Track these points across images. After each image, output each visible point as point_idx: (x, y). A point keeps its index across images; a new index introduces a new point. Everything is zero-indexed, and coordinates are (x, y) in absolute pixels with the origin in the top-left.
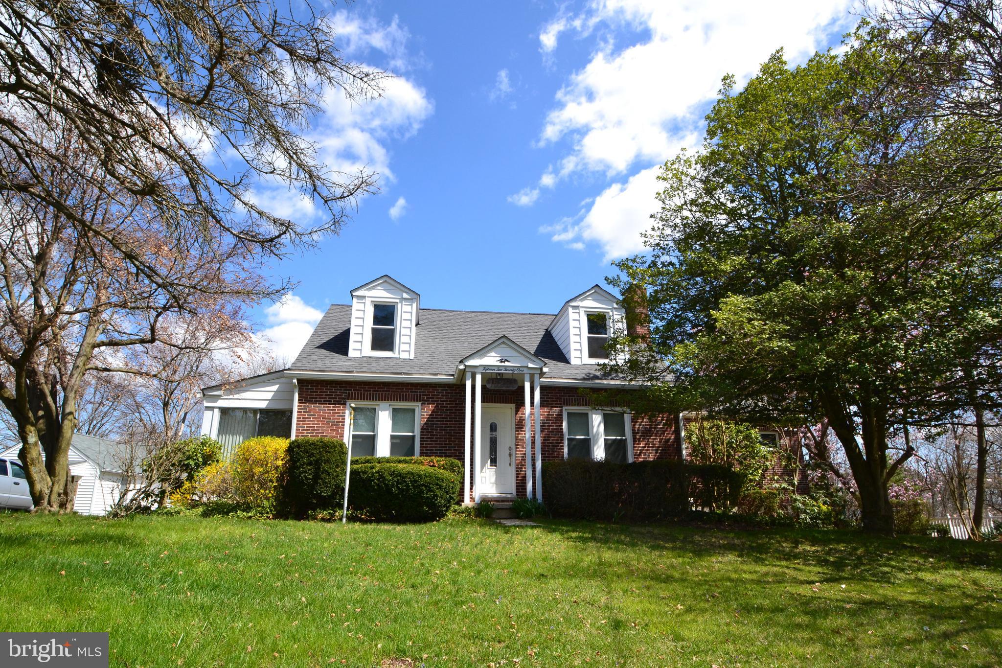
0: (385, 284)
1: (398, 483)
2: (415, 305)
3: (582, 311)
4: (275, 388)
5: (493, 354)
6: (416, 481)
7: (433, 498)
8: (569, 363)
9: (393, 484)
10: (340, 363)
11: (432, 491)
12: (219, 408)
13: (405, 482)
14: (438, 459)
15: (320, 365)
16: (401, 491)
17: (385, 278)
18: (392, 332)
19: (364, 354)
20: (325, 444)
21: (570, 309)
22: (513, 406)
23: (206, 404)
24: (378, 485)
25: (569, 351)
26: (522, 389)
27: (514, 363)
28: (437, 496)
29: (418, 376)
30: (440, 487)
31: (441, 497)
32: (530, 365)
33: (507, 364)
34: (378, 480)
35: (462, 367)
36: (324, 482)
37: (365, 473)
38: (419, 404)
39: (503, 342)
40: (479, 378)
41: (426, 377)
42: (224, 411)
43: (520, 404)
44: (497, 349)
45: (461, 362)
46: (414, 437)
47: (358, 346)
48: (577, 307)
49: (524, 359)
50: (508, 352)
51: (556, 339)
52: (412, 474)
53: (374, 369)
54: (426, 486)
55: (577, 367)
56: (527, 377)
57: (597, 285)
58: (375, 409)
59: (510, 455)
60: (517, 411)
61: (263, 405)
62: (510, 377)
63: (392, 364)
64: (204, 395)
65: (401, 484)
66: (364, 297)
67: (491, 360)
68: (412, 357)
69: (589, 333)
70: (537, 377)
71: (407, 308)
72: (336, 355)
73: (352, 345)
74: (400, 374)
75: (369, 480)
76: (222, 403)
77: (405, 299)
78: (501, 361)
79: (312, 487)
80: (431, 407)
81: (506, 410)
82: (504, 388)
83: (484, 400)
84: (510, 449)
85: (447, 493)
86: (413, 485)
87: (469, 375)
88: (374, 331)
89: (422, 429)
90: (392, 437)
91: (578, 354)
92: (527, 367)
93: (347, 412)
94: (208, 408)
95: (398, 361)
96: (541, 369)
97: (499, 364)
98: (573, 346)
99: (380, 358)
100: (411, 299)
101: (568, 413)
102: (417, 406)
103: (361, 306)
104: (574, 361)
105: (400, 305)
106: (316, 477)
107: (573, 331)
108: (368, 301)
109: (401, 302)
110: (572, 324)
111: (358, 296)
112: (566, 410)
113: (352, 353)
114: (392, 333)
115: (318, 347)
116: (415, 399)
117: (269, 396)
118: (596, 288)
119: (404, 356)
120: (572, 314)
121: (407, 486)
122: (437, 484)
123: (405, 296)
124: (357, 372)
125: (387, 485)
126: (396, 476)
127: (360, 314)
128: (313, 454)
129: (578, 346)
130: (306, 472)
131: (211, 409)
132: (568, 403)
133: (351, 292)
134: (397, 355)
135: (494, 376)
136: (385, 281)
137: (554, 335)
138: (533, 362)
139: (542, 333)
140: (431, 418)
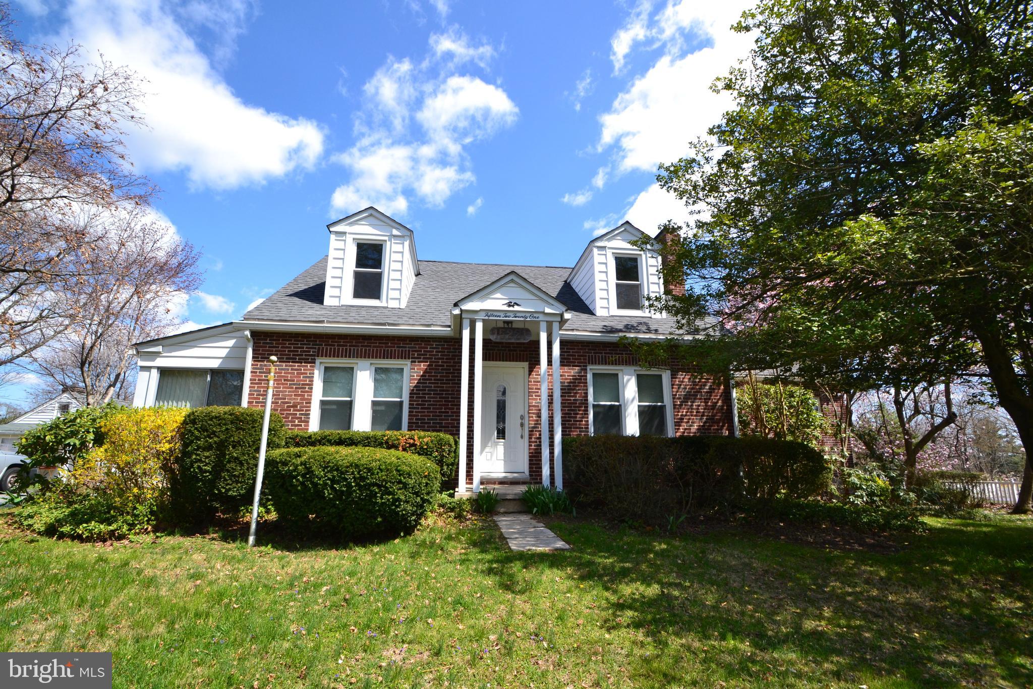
0: (371, 218)
1: (333, 481)
2: (407, 243)
3: (609, 253)
4: (231, 343)
5: (498, 295)
6: (363, 478)
7: (393, 504)
8: (593, 314)
9: (325, 484)
10: (310, 312)
11: (389, 493)
12: (158, 368)
13: (346, 479)
14: (422, 433)
15: (284, 314)
16: (339, 494)
17: (371, 211)
18: (379, 276)
19: (343, 302)
20: (237, 418)
21: (595, 250)
22: (526, 365)
23: (141, 363)
24: (302, 484)
25: (594, 300)
26: (537, 343)
27: (527, 306)
28: (399, 500)
29: (405, 328)
30: (405, 486)
31: (407, 502)
32: (548, 310)
33: (516, 308)
34: (304, 476)
35: (457, 312)
36: (232, 476)
37: (285, 464)
38: (408, 362)
39: (512, 281)
40: (479, 327)
41: (417, 329)
42: (164, 372)
43: (534, 362)
44: (504, 289)
45: (456, 305)
46: (401, 403)
47: (336, 292)
48: (604, 248)
49: (539, 302)
50: (517, 293)
51: (577, 290)
52: (357, 466)
53: (351, 319)
54: (379, 486)
55: (604, 319)
56: (543, 326)
57: (627, 222)
58: (352, 369)
59: (522, 425)
60: (531, 371)
61: (215, 364)
62: (521, 326)
63: (376, 313)
64: (138, 352)
65: (338, 482)
66: (345, 233)
67: (496, 303)
68: (403, 306)
69: (618, 279)
70: (556, 326)
71: (397, 247)
72: (309, 303)
73: (328, 292)
74: (384, 324)
75: (290, 476)
76: (161, 362)
77: (395, 236)
78: (509, 305)
79: (212, 483)
80: (423, 366)
81: (517, 369)
82: (513, 341)
83: (486, 358)
84: (522, 417)
85: (417, 494)
86: (357, 485)
87: (466, 323)
88: (357, 275)
89: (412, 393)
90: (374, 403)
91: (604, 303)
92: (543, 313)
93: (316, 372)
94: (143, 368)
95: (384, 310)
96: (562, 315)
97: (506, 308)
98: (599, 294)
99: (363, 307)
100: (403, 237)
101: (594, 375)
102: (406, 364)
103: (340, 245)
104: (600, 312)
105: (388, 243)
106: (219, 468)
107: (598, 277)
108: (349, 239)
109: (390, 240)
110: (598, 268)
111: (337, 233)
112: (591, 370)
113: (327, 301)
114: (378, 278)
115: (290, 295)
116: (402, 356)
117: (223, 353)
118: (626, 226)
119: (393, 304)
120: (597, 256)
121: (349, 486)
122: (400, 482)
123: (395, 232)
124: (328, 322)
125: (315, 485)
126: (331, 471)
127: (340, 254)
128: (214, 433)
129: (604, 294)
130: (200, 461)
131: (148, 369)
132: (594, 362)
133: (328, 227)
134: (384, 304)
135: (501, 325)
136: (371, 215)
137: (574, 287)
138: (550, 305)
139: (560, 285)
140: (423, 379)
